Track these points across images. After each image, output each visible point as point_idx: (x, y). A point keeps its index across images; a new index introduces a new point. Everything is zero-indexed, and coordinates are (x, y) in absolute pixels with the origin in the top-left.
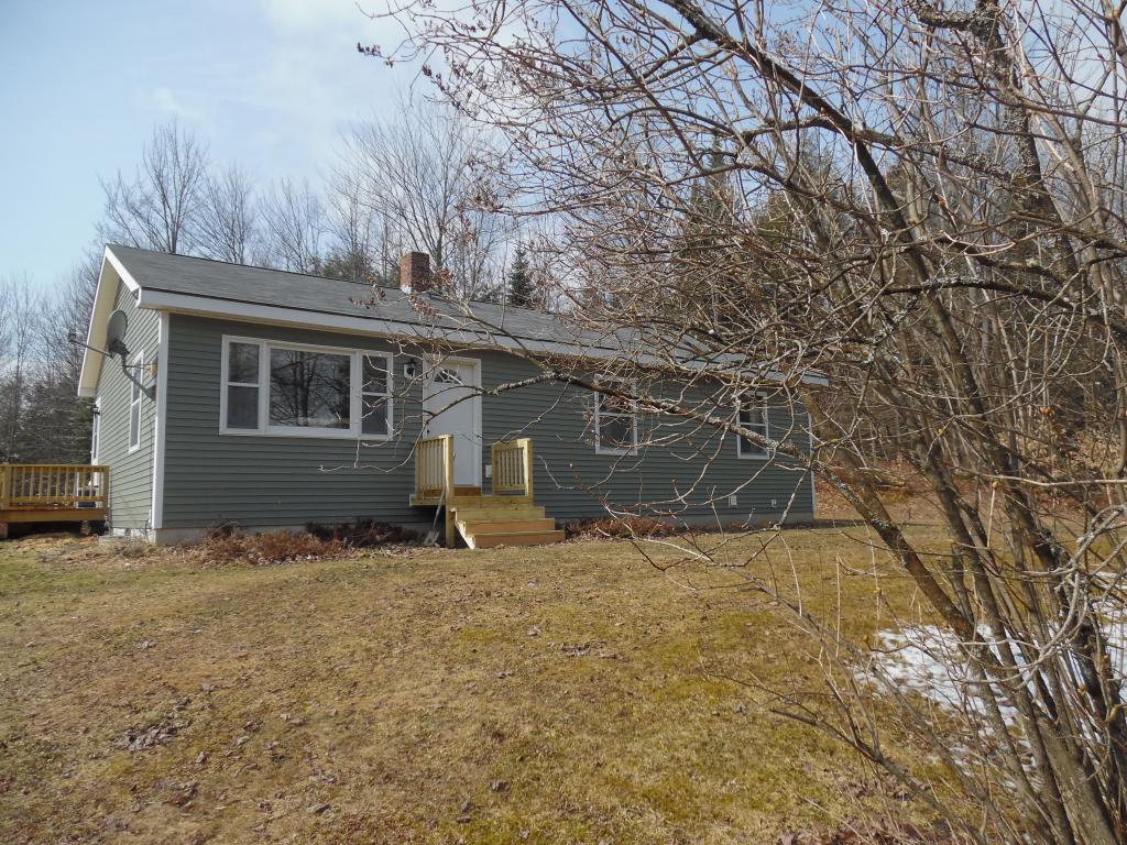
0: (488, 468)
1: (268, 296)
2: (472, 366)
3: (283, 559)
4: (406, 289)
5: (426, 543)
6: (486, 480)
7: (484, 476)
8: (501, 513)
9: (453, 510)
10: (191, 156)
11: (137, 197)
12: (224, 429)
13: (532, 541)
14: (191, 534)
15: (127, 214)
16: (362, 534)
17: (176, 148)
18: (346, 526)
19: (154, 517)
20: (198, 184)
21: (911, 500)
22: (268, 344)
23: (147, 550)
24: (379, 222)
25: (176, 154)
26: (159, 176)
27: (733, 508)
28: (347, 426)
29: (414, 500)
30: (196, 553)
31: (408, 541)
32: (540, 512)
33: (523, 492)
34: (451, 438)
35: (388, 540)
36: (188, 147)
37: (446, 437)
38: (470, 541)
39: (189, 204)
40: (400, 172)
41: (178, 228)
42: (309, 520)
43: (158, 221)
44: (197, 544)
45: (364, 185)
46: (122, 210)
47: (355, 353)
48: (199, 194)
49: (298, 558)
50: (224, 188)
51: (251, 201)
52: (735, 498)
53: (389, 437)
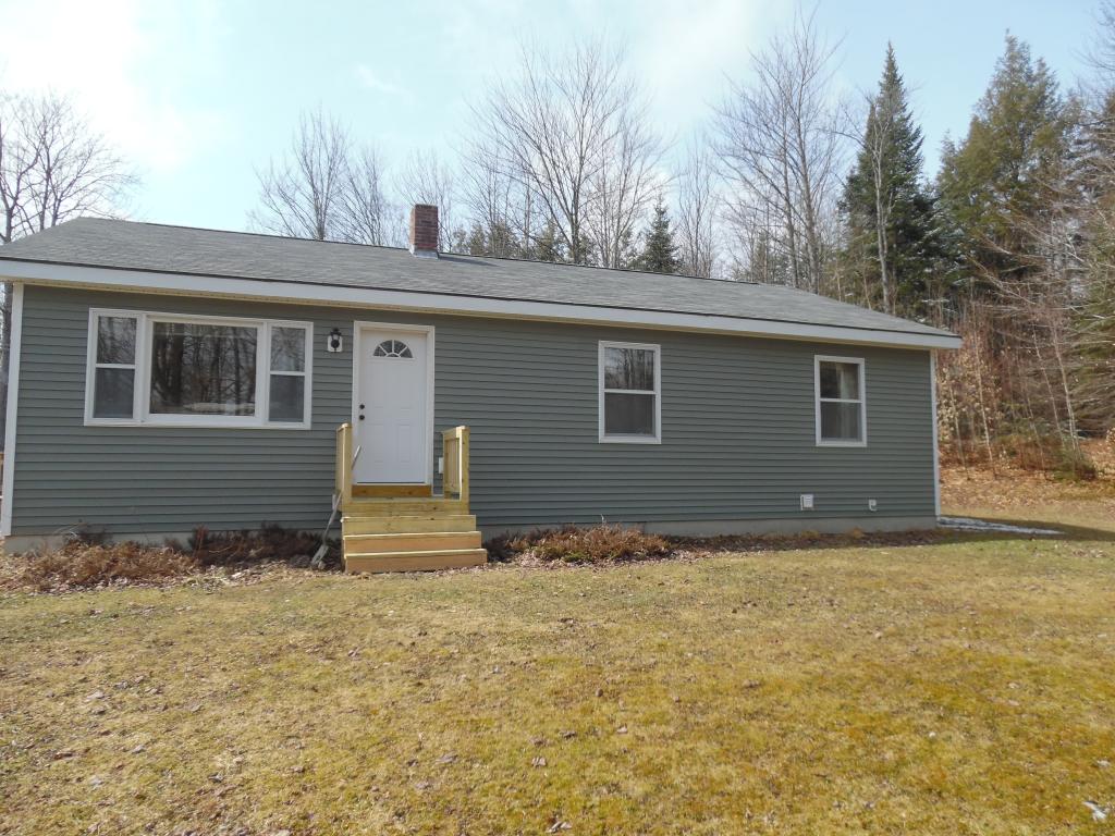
0: (441, 461)
2: (425, 335)
4: (412, 249)
6: (436, 477)
12: (89, 420)
19: (3, 523)
22: (148, 316)
27: (808, 511)
28: (250, 412)
32: (469, 522)
33: (458, 495)
37: (345, 427)
47: (264, 324)
52: (811, 497)
53: (306, 424)
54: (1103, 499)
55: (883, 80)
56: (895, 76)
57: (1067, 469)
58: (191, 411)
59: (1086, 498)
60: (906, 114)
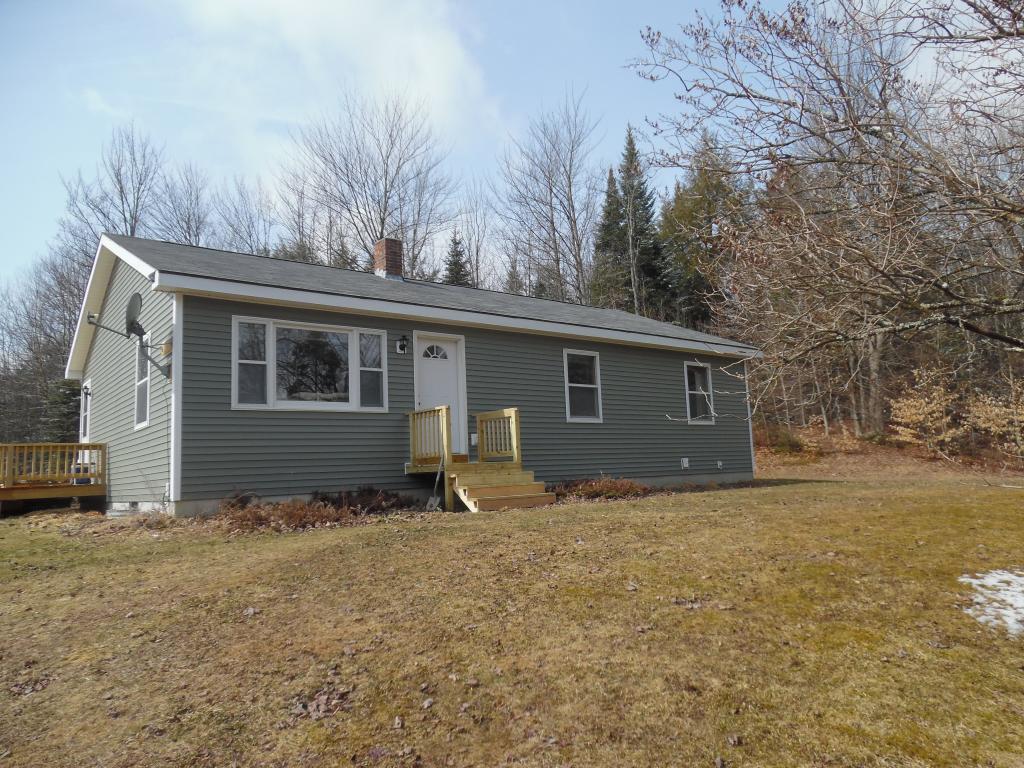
0: (474, 436)
1: (269, 279)
2: (456, 342)
3: (304, 527)
4: (381, 273)
5: (428, 507)
6: (472, 448)
7: (470, 444)
8: (497, 478)
9: (453, 476)
10: (148, 157)
11: (95, 194)
12: (235, 405)
13: (530, 503)
14: (208, 506)
15: (87, 210)
16: (368, 500)
17: (133, 148)
18: (349, 493)
19: (172, 489)
20: (155, 180)
21: (823, 460)
22: (274, 323)
23: (168, 522)
24: (324, 215)
25: (132, 153)
26: (118, 175)
27: (686, 470)
28: (346, 399)
29: (409, 467)
30: (217, 523)
31: (409, 507)
32: (530, 476)
33: (511, 458)
34: (448, 409)
35: (393, 506)
36: (144, 147)
37: (444, 408)
38: (470, 504)
39: (147, 199)
40: (344, 169)
41: (136, 221)
42: (315, 490)
43: (116, 216)
44: (215, 515)
45: (311, 180)
46: (83, 207)
47: (351, 330)
48: (157, 190)
49: (317, 524)
50: (179, 184)
51: (206, 196)
52: (687, 460)
53: (385, 409)
54: (811, 464)
55: (625, 152)
56: (634, 149)
57: (783, 445)
58: (300, 399)
59: (800, 464)
60: (643, 180)
